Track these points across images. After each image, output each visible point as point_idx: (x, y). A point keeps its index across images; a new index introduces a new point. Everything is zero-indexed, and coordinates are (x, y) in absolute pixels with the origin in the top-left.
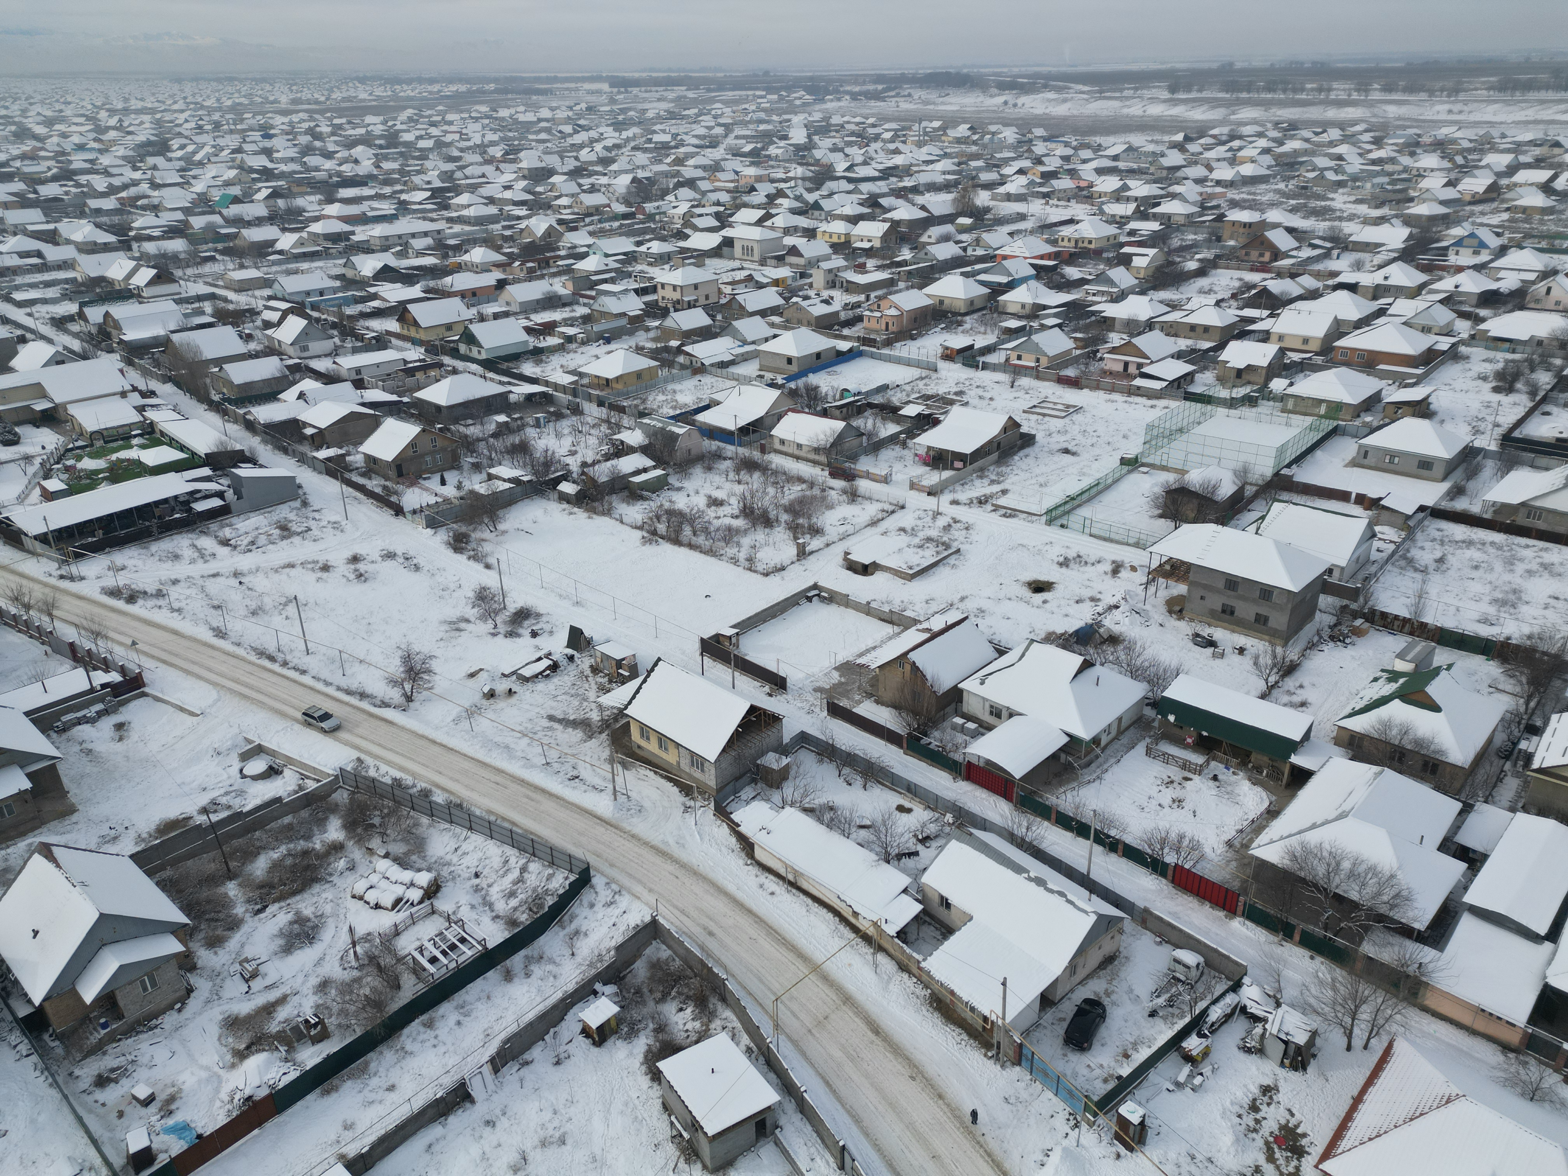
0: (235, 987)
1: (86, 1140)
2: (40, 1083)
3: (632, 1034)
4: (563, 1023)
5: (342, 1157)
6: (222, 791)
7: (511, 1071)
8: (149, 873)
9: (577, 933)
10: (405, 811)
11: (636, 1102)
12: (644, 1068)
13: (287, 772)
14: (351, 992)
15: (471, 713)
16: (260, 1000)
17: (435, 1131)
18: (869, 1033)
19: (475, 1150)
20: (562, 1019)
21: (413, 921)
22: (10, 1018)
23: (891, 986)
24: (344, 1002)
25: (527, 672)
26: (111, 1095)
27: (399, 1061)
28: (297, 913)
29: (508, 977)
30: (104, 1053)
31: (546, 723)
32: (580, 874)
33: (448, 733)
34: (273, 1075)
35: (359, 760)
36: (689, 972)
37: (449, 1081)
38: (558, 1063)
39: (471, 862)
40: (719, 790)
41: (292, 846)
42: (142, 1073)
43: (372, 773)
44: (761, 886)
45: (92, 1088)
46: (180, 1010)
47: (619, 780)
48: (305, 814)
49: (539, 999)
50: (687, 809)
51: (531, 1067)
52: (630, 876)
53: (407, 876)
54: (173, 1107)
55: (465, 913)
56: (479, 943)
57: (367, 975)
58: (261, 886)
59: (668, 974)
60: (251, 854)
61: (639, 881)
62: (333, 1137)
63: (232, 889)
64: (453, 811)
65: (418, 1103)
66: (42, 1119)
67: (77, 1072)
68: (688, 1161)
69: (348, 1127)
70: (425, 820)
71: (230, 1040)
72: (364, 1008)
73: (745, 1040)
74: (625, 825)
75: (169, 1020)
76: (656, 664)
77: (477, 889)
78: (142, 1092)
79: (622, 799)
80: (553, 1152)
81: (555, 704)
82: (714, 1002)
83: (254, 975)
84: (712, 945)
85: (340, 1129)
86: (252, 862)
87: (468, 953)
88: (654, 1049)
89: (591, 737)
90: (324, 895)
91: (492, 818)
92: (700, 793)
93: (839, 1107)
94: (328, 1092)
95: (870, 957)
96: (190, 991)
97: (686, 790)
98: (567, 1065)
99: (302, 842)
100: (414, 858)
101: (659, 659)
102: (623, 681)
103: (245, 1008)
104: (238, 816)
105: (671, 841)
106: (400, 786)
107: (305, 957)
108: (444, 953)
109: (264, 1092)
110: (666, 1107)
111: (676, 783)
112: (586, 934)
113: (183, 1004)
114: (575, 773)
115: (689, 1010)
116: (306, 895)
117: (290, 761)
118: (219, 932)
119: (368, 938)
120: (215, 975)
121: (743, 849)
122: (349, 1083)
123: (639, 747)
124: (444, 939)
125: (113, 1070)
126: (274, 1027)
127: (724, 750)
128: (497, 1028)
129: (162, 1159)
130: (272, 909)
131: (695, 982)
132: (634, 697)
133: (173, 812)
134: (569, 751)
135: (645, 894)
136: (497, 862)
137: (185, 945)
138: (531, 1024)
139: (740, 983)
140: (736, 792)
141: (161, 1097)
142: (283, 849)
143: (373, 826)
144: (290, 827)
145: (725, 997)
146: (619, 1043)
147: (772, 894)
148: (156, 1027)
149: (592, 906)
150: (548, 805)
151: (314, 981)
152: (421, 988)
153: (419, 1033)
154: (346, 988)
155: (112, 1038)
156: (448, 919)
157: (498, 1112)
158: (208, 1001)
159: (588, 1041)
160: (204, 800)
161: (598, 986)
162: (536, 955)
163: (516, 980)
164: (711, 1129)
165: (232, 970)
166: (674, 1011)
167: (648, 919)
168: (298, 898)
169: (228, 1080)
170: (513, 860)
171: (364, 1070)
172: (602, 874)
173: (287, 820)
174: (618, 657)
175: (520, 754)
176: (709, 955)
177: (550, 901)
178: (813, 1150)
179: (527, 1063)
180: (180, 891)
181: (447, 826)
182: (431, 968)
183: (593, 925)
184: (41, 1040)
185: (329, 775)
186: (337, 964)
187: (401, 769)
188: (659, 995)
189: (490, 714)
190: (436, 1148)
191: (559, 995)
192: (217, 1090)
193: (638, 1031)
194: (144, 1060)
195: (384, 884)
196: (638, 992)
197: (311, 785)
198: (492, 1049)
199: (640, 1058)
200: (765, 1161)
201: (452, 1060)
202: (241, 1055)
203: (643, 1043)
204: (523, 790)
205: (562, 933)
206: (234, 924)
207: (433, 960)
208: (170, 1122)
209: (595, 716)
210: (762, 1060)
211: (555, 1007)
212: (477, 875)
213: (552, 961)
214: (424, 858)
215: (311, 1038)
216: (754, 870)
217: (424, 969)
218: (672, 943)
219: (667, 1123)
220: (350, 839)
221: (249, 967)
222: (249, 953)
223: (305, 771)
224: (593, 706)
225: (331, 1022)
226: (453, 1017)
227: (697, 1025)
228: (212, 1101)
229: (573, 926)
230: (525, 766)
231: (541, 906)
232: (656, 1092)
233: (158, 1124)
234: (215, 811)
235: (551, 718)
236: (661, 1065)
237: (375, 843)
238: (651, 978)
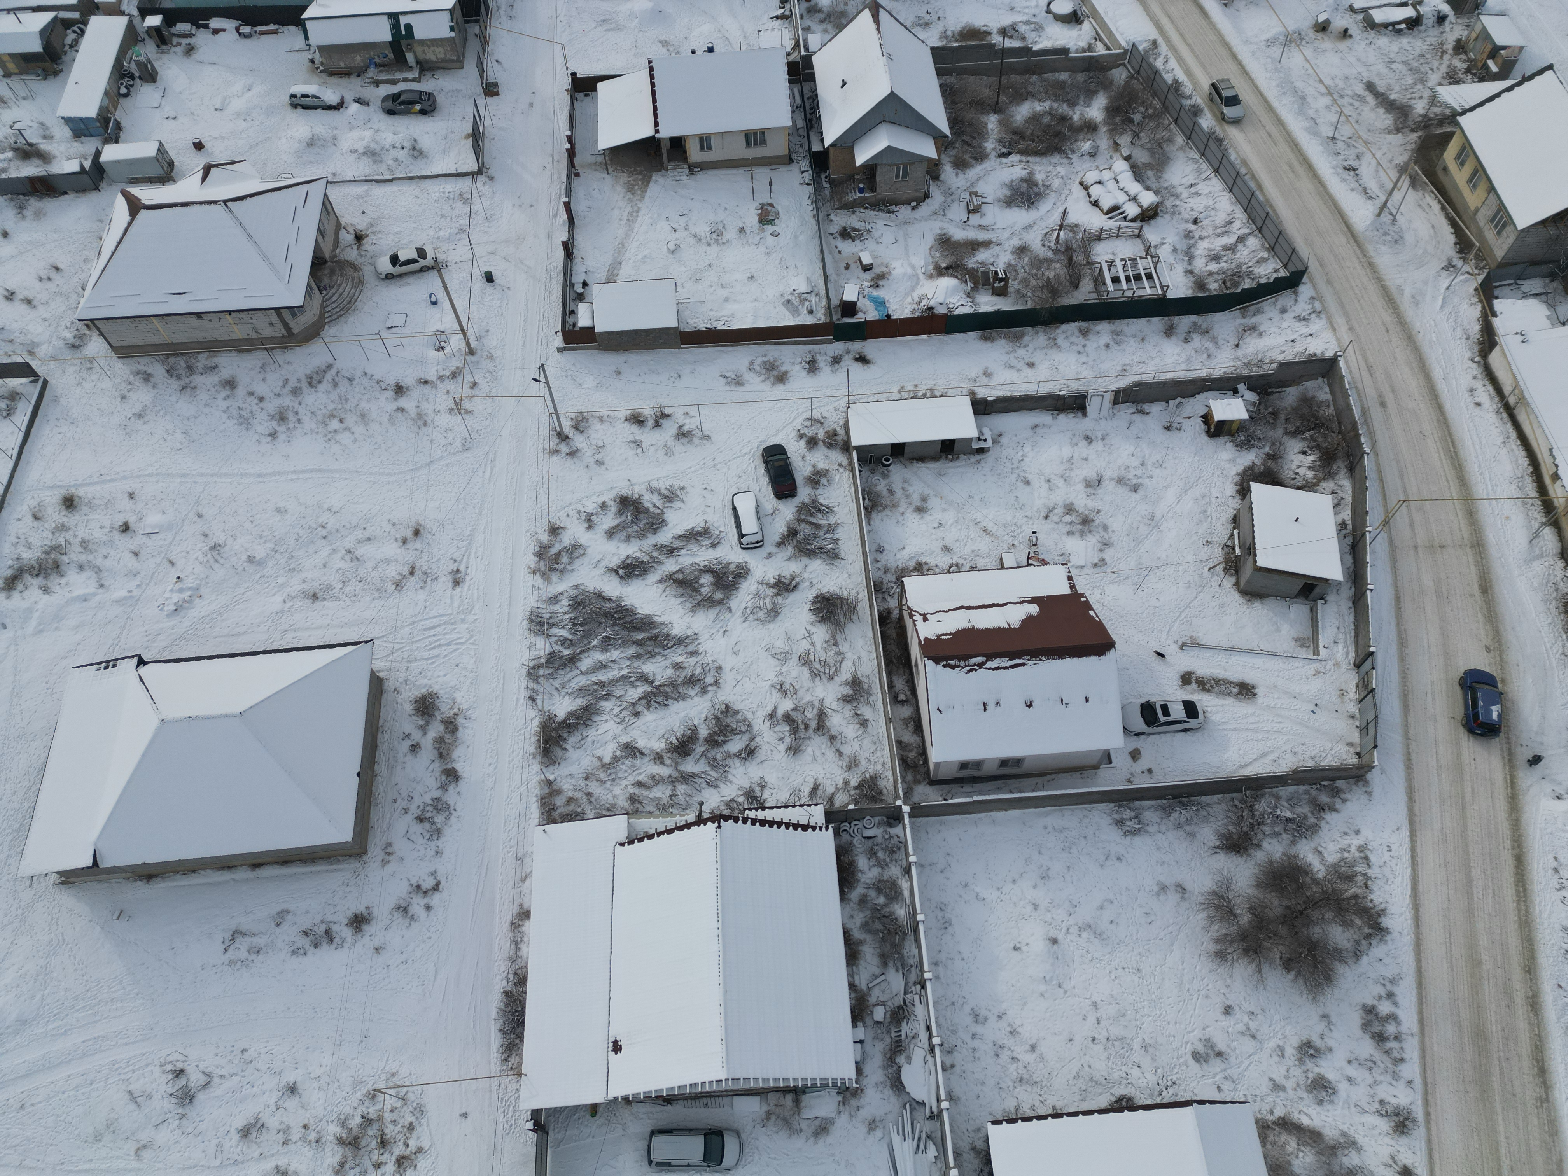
0: (958, 212)
1: (821, 271)
2: (808, 210)
3: (1246, 445)
4: (1192, 400)
5: (972, 394)
6: (1025, 18)
7: (1127, 409)
8: (940, 73)
9: (1253, 328)
10: (1167, 120)
11: (1213, 500)
12: (1237, 479)
13: (1086, 25)
14: (1039, 269)
15: (1291, 39)
16: (971, 234)
17: (1044, 418)
18: (1476, 587)
19: (1067, 451)
20: (1193, 395)
21: (1118, 234)
22: (807, 148)
23: (1536, 564)
24: (1030, 274)
25: (1379, 16)
26: (847, 248)
27: (1046, 347)
28: (1031, 174)
29: (1169, 332)
30: (854, 213)
31: (1360, 89)
32: (1292, 273)
33: (1253, 53)
34: (955, 301)
35: (1155, 43)
36: (1335, 426)
37: (1075, 387)
38: (1168, 428)
39: (1197, 205)
40: (1504, 265)
41: (1055, 105)
42: (870, 244)
43: (1159, 64)
44: (1472, 390)
45: (837, 235)
46: (914, 208)
47: (1397, 196)
48: (1081, 77)
49: (1183, 367)
50: (1449, 266)
51: (1145, 417)
52: (1341, 304)
53: (1135, 188)
54: (881, 283)
55: (1165, 252)
56: (1162, 287)
57: (1057, 261)
58: (1015, 133)
59: (1314, 416)
60: (1020, 96)
61: (1346, 315)
62: (973, 375)
63: (992, 122)
64: (1211, 143)
65: (1045, 389)
66: (801, 238)
67: (832, 217)
68: (1226, 570)
69: (987, 374)
70: (1180, 140)
71: (938, 254)
72: (1042, 288)
73: (1346, 515)
74: (1370, 249)
75: (904, 212)
76: (1540, 72)
77: (1188, 235)
78: (866, 260)
79: (1386, 218)
80: (1123, 491)
81: (1385, 71)
82: (1340, 465)
83: (976, 210)
84: (1376, 414)
85: (981, 373)
86: (1018, 104)
87: (1147, 291)
88: (1256, 470)
89: (1398, 130)
90: (1059, 169)
91: (1243, 171)
92: (1477, 257)
93: (1393, 623)
94: (985, 338)
95: (1536, 525)
96: (927, 196)
97: (1463, 245)
98: (1175, 435)
99: (1065, 106)
100: (1150, 173)
101: (1550, 67)
102: (1485, 76)
103: (959, 234)
104: (1026, 51)
105: (1408, 292)
106: (1177, 90)
107: (1019, 216)
108: (1128, 279)
109: (941, 310)
110: (1235, 520)
111: (1458, 232)
112: (1260, 335)
113: (918, 204)
114: (1355, 164)
115: (1311, 458)
116: (1045, 160)
117: (1095, 14)
118: (967, 157)
119: (1073, 228)
120: (949, 193)
121: (1480, 343)
122: (1003, 342)
123: (1445, 169)
124: (1135, 266)
125: (855, 230)
126: (971, 263)
127: (1544, 223)
128: (1135, 369)
129: (860, 318)
130: (1014, 158)
131: (1335, 438)
132: (1481, 104)
133: (978, 21)
134: (1365, 136)
135: (1343, 330)
136: (1221, 218)
137: (939, 155)
138: (1164, 384)
139: (1378, 465)
140: (1520, 277)
141: (877, 270)
142: (1047, 105)
143: (1131, 121)
144: (1062, 85)
145: (1354, 466)
146: (1229, 445)
147: (1478, 404)
148: (893, 212)
149: (1284, 311)
150: (1306, 185)
151: (1016, 242)
152: (1094, 298)
153: (1072, 335)
154: (1038, 263)
155: (862, 204)
156: (1148, 249)
157: (1099, 434)
158: (935, 213)
159: (1203, 427)
160: (1007, 20)
161: (1242, 387)
162: (1204, 326)
163: (1174, 338)
164: (1263, 560)
165: (962, 196)
166: (1297, 450)
167: (1329, 354)
168: (1038, 159)
169: (923, 285)
170: (1237, 224)
171: (1019, 338)
172: (1314, 286)
173: (1064, 76)
174: (1500, 41)
175: (1311, 113)
176: (1365, 422)
177: (1247, 284)
178: (1341, 636)
179: (1143, 412)
180: (954, 102)
181: (1197, 156)
182: (1110, 286)
183: (1273, 330)
184: (820, 177)
185: (1120, 46)
186: (1040, 238)
187: (1188, 72)
188: (1292, 428)
189: (1309, 52)
190: (1039, 430)
191: (1203, 374)
192: (913, 289)
193: (1253, 446)
194: (876, 234)
195: (1111, 185)
196: (1275, 414)
197: (1100, 50)
198: (1123, 383)
199: (1240, 469)
200: (1292, 615)
201: (1086, 373)
202: (940, 272)
203: (1250, 458)
204: (1291, 155)
205: (1239, 321)
206: (980, 157)
207: (1116, 280)
208: (875, 293)
209: (1420, 107)
210: (1349, 540)
211: (1193, 382)
212: (1195, 222)
213: (1214, 340)
214: (1158, 178)
215: (994, 289)
216: (1476, 370)
217: (1104, 284)
218: (1337, 390)
219: (1229, 532)
220: (1105, 123)
221: (976, 201)
222: (981, 188)
223: (1103, 33)
224: (1427, 94)
225: (1014, 285)
226: (1105, 338)
227: (1310, 475)
228: (907, 294)
229: (1254, 320)
230: (1308, 130)
231: (1236, 284)
232: (1235, 503)
233: (867, 290)
234: (1011, 37)
235: (1370, 87)
236: (1254, 486)
237: (1124, 140)
238: (1295, 410)
